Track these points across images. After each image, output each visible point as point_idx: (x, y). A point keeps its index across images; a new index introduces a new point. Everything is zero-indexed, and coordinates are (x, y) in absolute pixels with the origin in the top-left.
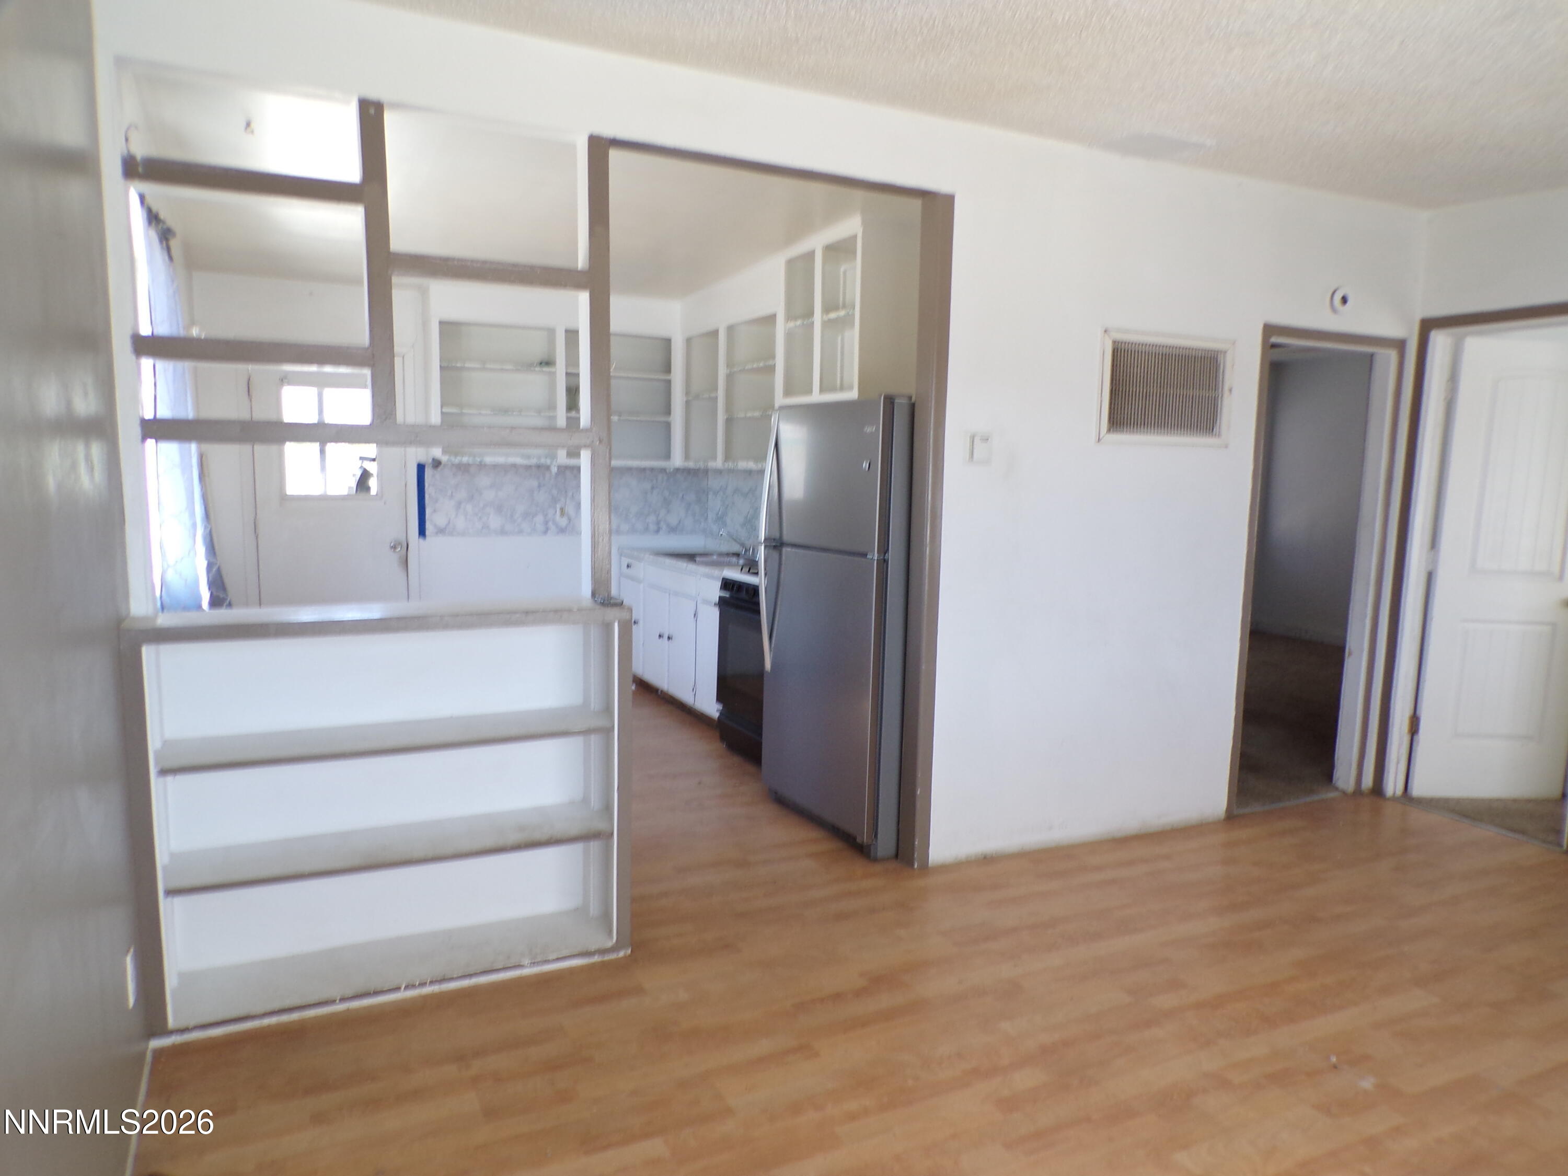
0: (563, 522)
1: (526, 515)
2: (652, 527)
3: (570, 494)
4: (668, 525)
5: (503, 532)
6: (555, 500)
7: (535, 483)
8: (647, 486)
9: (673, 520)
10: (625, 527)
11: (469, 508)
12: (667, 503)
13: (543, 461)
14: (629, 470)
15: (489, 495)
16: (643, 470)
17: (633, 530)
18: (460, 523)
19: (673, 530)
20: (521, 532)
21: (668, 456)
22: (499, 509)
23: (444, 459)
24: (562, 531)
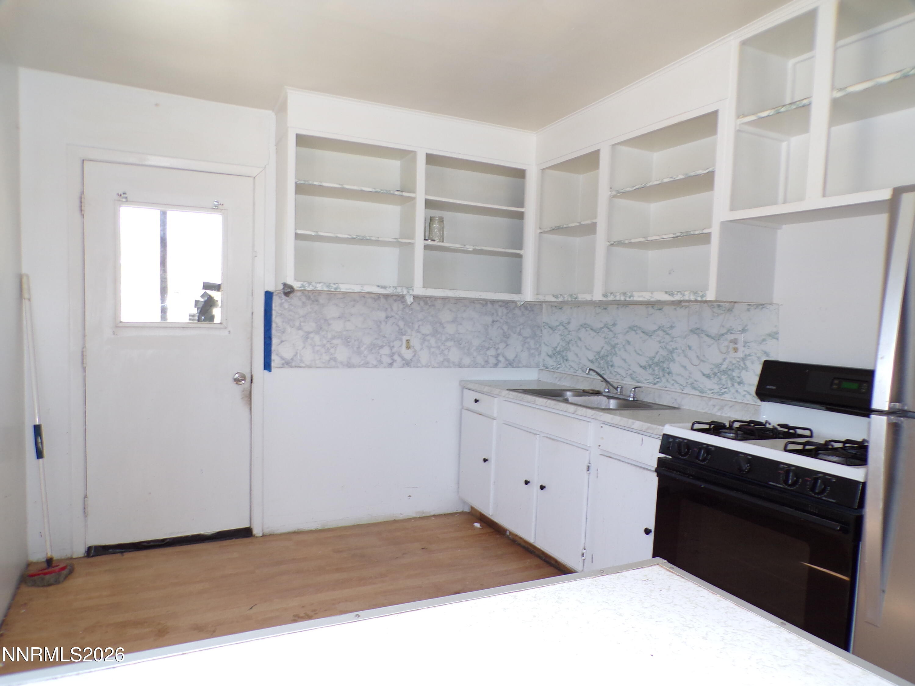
0: (408, 354)
1: (373, 347)
2: (492, 361)
3: (416, 327)
4: (506, 359)
5: (349, 365)
6: (402, 333)
7: (382, 315)
8: (488, 319)
9: (511, 355)
10: (467, 360)
11: (317, 338)
12: (506, 336)
13: (399, 290)
14: (472, 301)
15: (337, 326)
16: (486, 302)
17: (475, 365)
18: (308, 355)
19: (510, 364)
20: (366, 365)
21: (517, 289)
22: (347, 341)
23: (296, 285)
24: (407, 364)
